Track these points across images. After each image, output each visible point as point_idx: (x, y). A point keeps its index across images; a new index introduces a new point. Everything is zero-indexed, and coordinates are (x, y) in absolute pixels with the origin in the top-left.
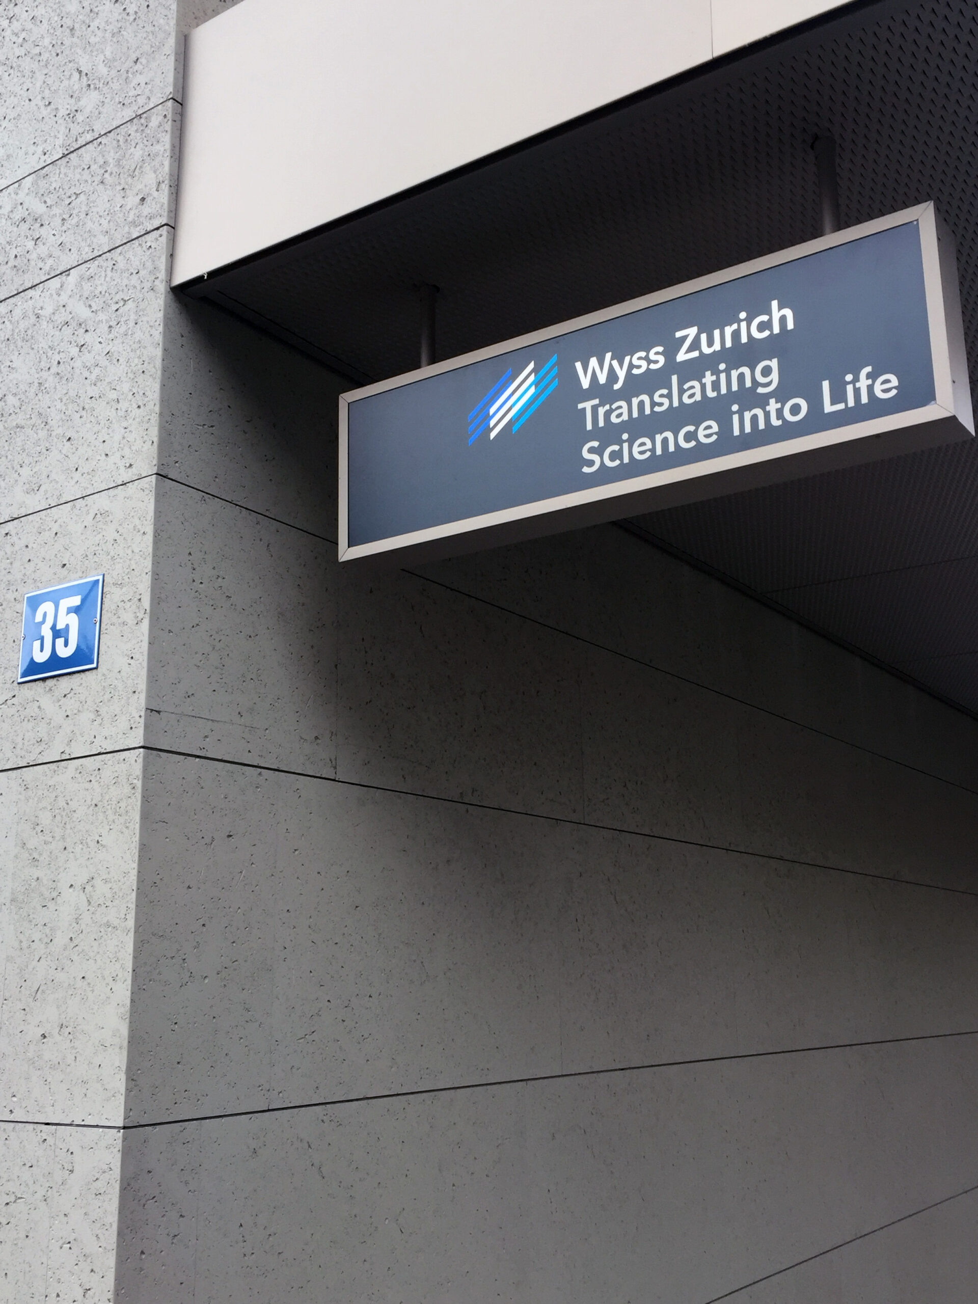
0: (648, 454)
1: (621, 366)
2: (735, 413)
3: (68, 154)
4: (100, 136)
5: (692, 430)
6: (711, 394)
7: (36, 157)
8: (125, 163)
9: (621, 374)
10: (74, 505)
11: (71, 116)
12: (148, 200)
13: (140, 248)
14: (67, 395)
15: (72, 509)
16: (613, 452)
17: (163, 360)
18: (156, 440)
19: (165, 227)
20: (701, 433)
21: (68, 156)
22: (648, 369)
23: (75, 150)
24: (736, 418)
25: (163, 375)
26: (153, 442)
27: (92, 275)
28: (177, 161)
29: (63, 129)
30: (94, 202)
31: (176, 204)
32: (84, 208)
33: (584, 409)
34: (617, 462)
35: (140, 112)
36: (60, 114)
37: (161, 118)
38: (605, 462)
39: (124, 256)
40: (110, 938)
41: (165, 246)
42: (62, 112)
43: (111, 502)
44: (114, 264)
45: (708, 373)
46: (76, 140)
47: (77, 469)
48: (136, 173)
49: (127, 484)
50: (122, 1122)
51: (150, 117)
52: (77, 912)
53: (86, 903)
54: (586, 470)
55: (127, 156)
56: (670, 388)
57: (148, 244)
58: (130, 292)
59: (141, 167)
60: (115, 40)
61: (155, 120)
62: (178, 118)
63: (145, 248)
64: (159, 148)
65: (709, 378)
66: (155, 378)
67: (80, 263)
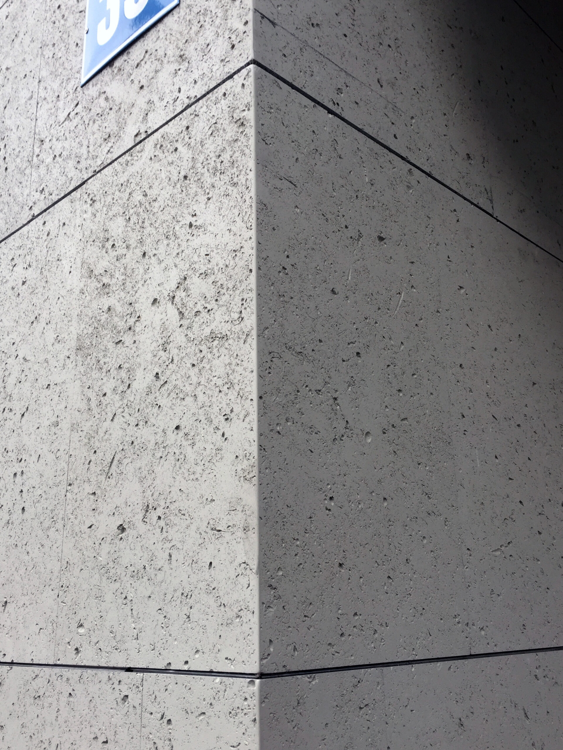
40: (217, 355)
50: (257, 664)
52: (165, 334)
53: (178, 317)
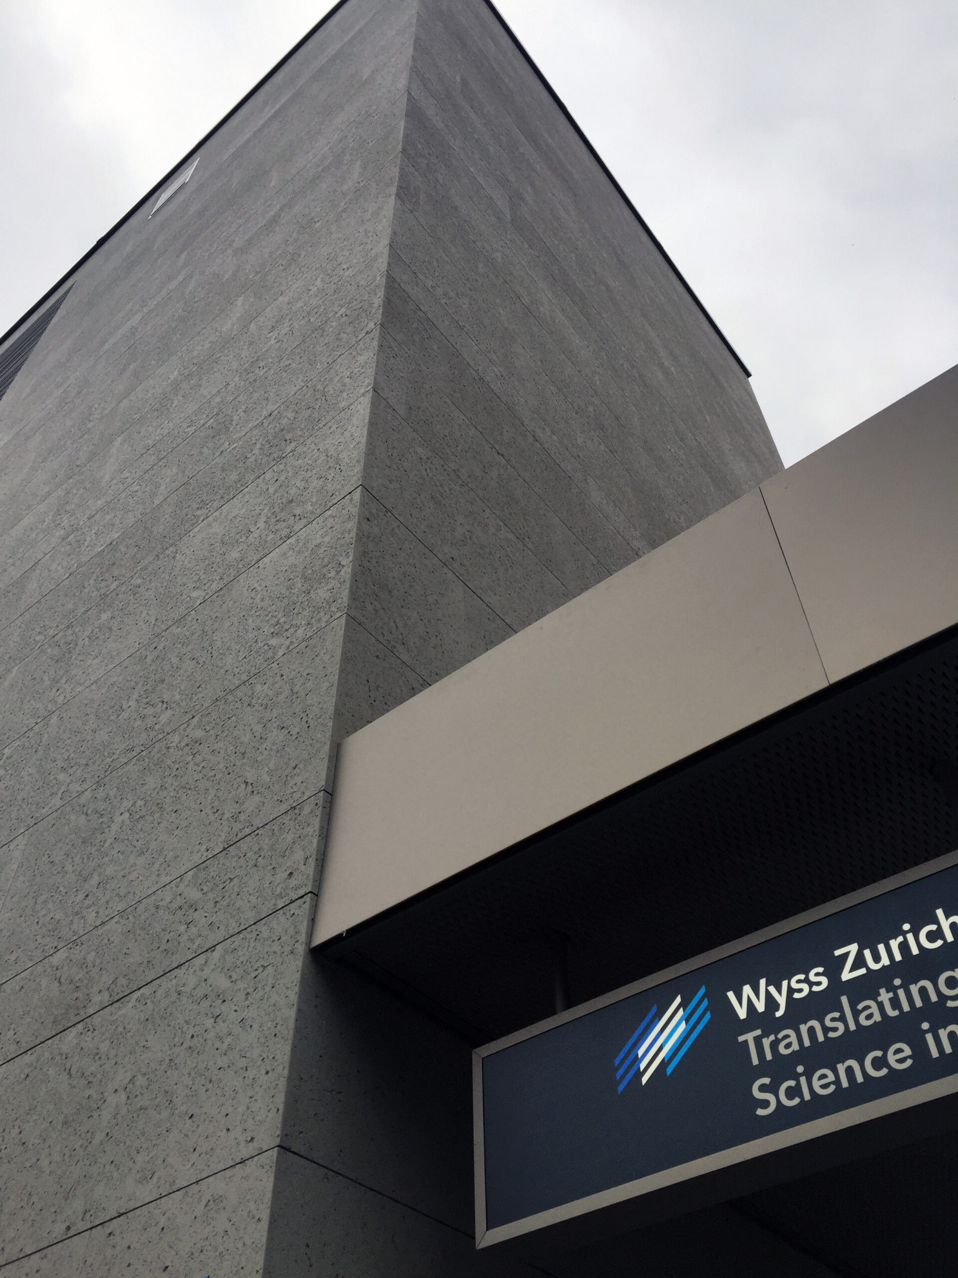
0: (832, 1088)
1: (780, 992)
2: (927, 1031)
3: (228, 847)
4: (258, 828)
5: (880, 1055)
6: (892, 1013)
7: (199, 855)
8: (278, 846)
9: (782, 1000)
10: (186, 1191)
11: (235, 817)
12: (295, 874)
13: (283, 917)
14: (196, 1069)
15: (184, 1197)
16: (789, 1089)
17: (296, 1021)
18: (281, 1107)
19: (310, 894)
20: (892, 1059)
21: (228, 849)
22: (810, 991)
23: (235, 843)
24: (929, 1037)
25: (295, 1035)
26: (278, 1110)
27: (236, 947)
28: (324, 839)
29: (226, 829)
30: (245, 883)
31: (321, 877)
32: (236, 889)
33: (746, 1041)
34: (797, 1101)
35: (295, 804)
36: (225, 817)
37: (313, 805)
38: (781, 1100)
39: (269, 926)
41: (307, 912)
42: (227, 815)
43: (227, 1185)
44: (258, 935)
45: (883, 991)
46: (237, 835)
47: (195, 1150)
48: (287, 853)
49: (246, 1162)
51: (303, 807)
54: (760, 1112)
55: (280, 840)
56: (840, 1009)
57: (292, 912)
58: (270, 958)
59: (291, 848)
60: (278, 755)
61: (307, 810)
62: (328, 805)
63: (288, 916)
64: (310, 830)
65: (885, 996)
66: (287, 1040)
67: (226, 938)
